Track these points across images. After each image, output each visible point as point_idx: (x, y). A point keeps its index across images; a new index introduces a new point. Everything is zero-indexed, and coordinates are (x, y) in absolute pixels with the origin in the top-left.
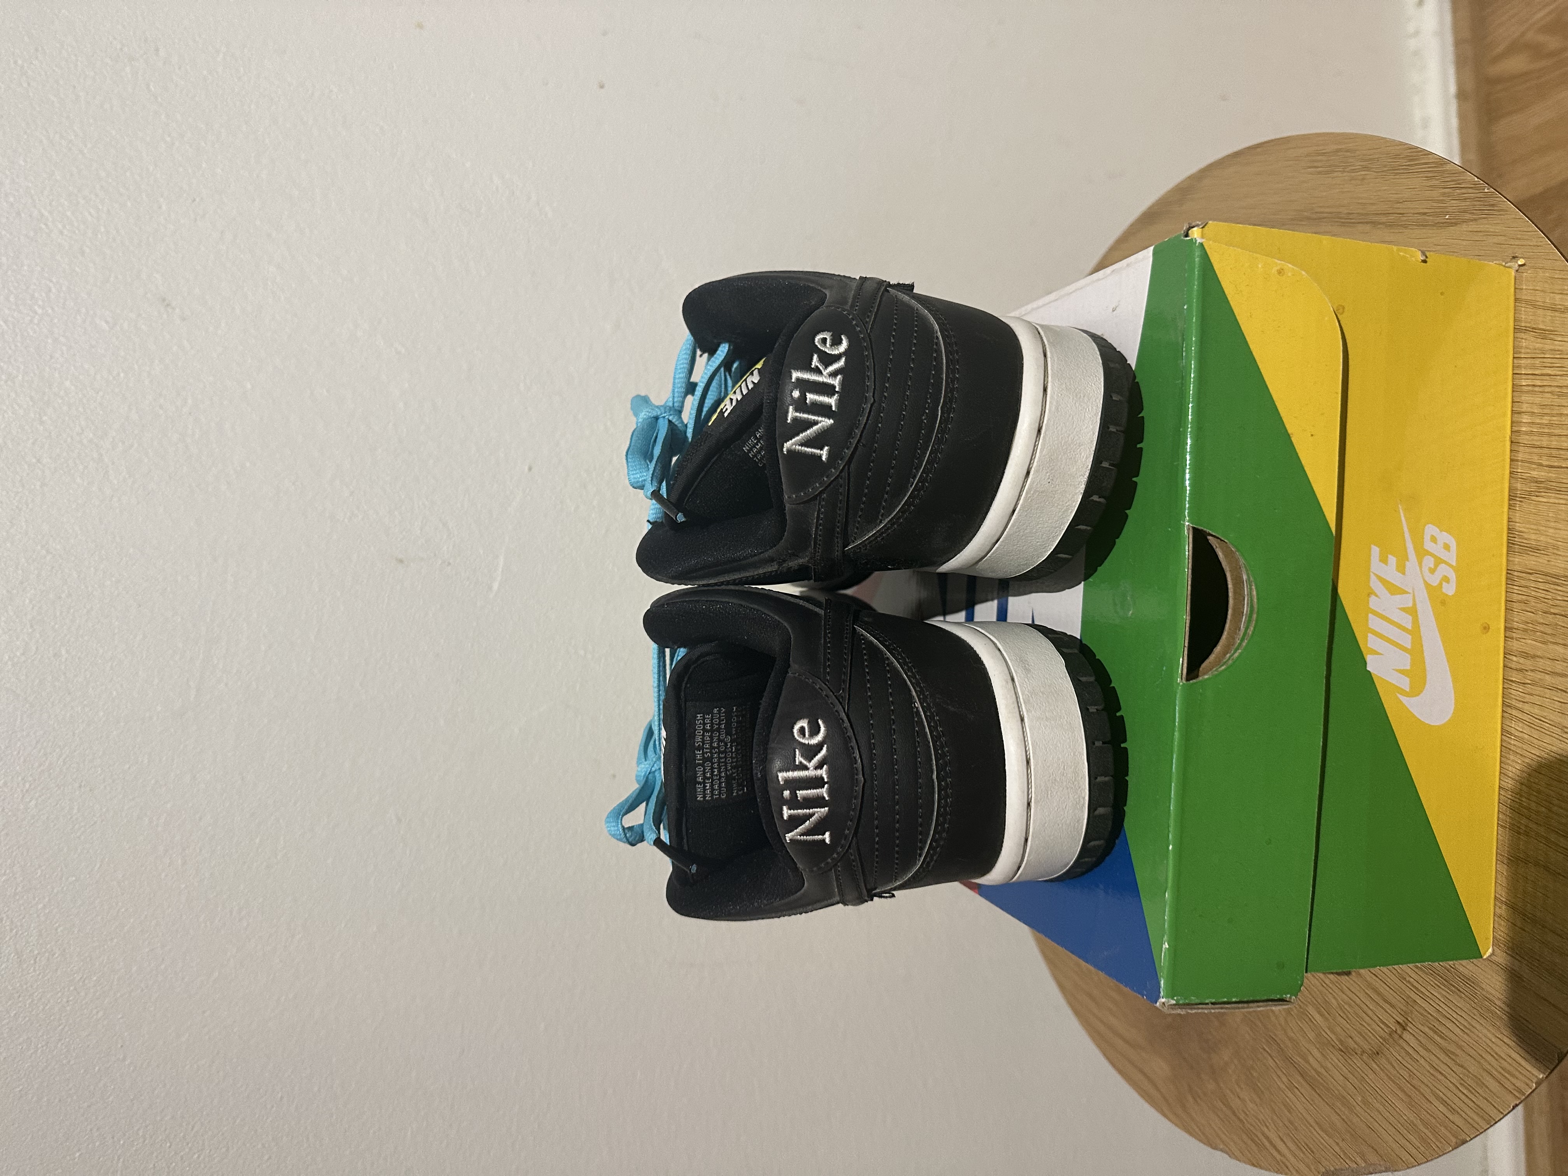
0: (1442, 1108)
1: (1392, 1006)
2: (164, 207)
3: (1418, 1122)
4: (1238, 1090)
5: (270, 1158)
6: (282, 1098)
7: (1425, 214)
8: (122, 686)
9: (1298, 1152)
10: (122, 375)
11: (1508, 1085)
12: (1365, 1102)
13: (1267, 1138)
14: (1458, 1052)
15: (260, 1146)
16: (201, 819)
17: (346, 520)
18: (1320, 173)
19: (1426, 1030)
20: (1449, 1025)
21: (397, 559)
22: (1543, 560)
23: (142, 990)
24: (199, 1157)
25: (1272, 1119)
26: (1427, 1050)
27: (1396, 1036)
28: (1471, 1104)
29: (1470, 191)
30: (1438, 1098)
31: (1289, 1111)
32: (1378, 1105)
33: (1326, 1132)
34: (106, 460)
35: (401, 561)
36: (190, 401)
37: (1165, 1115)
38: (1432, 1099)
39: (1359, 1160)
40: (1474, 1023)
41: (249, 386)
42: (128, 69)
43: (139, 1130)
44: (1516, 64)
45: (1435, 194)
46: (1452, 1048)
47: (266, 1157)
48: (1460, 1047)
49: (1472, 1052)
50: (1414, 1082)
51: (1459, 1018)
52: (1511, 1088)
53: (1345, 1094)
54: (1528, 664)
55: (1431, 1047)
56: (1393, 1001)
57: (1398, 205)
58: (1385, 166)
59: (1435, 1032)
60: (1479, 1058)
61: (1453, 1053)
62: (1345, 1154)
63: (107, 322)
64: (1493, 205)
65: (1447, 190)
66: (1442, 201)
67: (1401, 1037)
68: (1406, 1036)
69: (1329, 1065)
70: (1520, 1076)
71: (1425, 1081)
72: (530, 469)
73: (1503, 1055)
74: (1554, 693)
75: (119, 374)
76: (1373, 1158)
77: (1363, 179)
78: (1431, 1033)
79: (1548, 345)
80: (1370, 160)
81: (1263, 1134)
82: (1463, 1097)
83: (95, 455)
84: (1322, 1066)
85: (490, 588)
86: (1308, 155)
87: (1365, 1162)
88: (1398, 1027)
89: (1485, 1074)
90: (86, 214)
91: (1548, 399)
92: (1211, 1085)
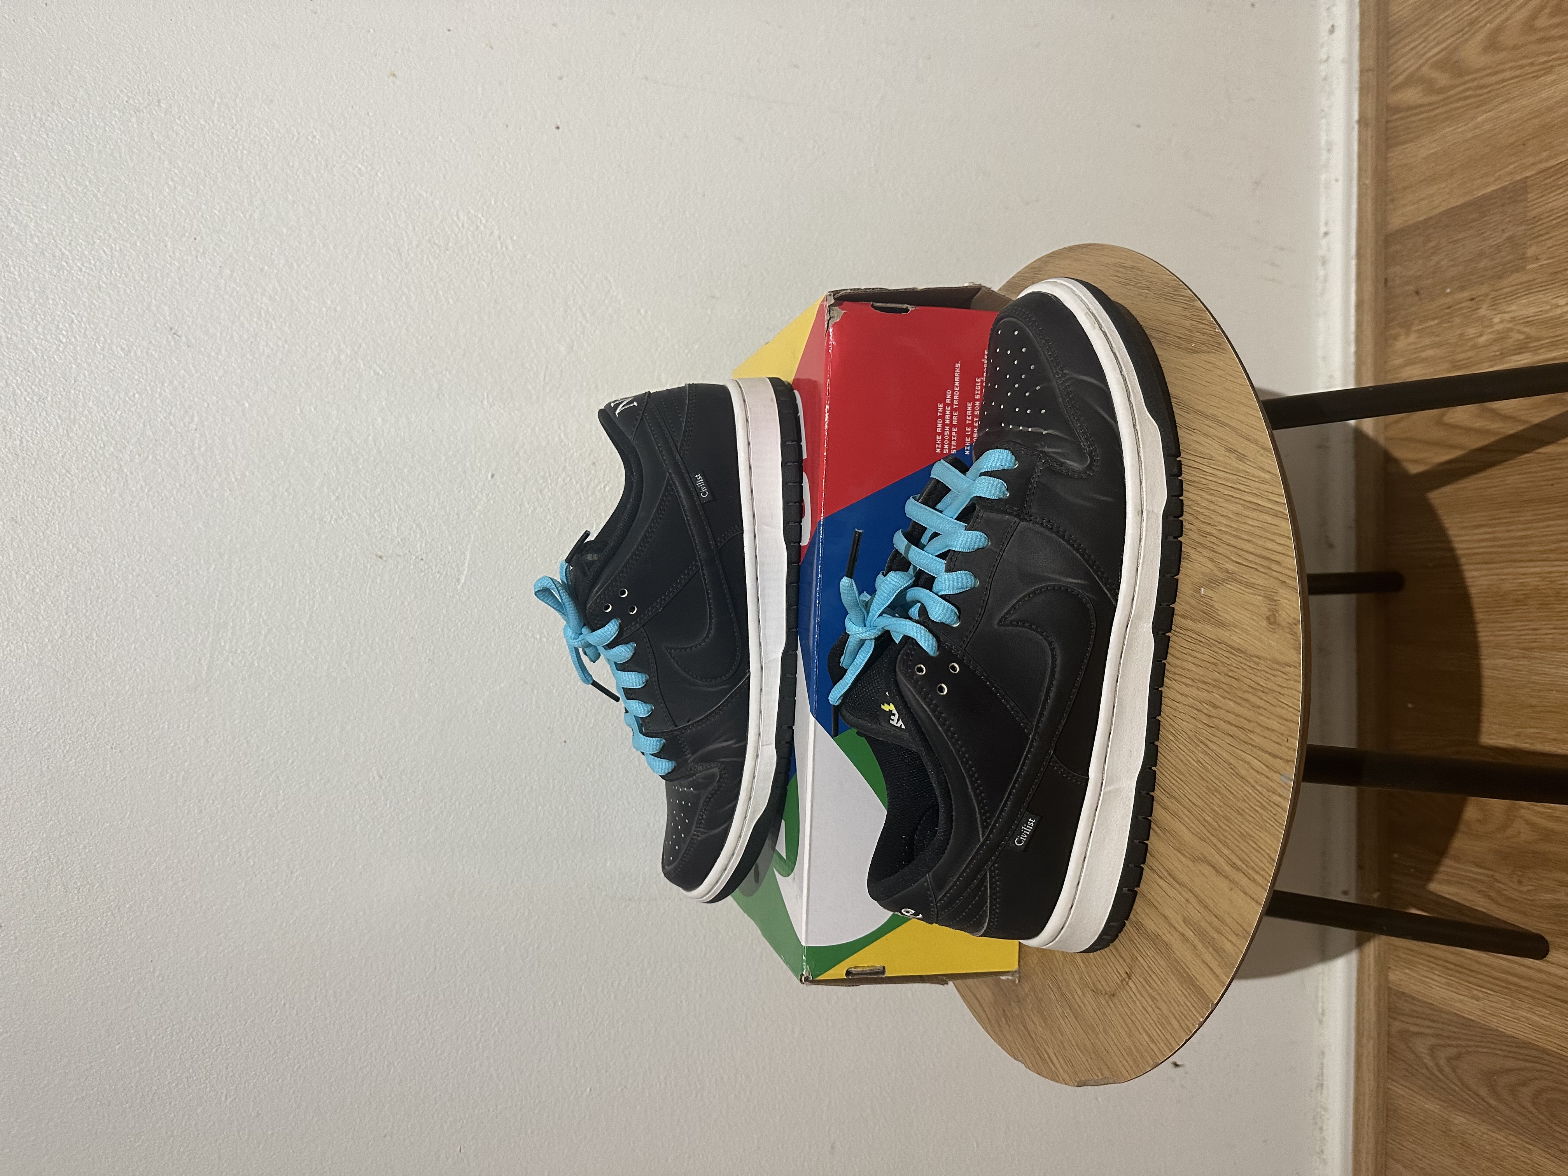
0: (1147, 1038)
1: (1124, 961)
2: (169, 244)
3: (1133, 1049)
4: (1032, 1016)
5: (275, 1052)
6: (285, 1004)
7: (1180, 338)
8: (144, 664)
9: (1065, 1066)
10: (137, 395)
11: (1183, 1025)
12: (1105, 1031)
13: (1048, 1054)
14: (1157, 997)
15: (267, 1042)
16: (213, 775)
17: (333, 522)
18: (1120, 282)
19: (1141, 980)
20: (1154, 977)
21: (376, 555)
22: (1227, 634)
23: (167, 916)
24: (217, 1050)
25: (1051, 1040)
26: (1141, 994)
27: (1124, 983)
28: (1162, 1036)
29: (1207, 327)
30: (1145, 1030)
31: (1061, 1034)
32: (1111, 1034)
33: (1082, 1052)
34: (125, 470)
35: (381, 557)
36: (196, 419)
37: (989, 1034)
38: (1142, 1031)
39: (1099, 1074)
40: (1167, 977)
41: (247, 405)
42: (134, 120)
43: (167, 1028)
44: (1411, 95)
45: (1188, 323)
46: (1154, 994)
47: (272, 1052)
48: (1159, 994)
49: (1165, 998)
50: (1133, 1018)
51: (1160, 973)
52: (1185, 1027)
53: (1093, 1023)
54: (1214, 712)
55: (1143, 993)
56: (1125, 957)
57: (1165, 326)
58: (1160, 290)
59: (1147, 983)
60: (1168, 1003)
61: (1155, 998)
62: (1091, 1069)
63: (123, 349)
64: (1219, 344)
65: (1195, 323)
66: (1190, 331)
67: (1127, 984)
68: (1130, 983)
69: (1086, 1002)
70: (1191, 1020)
71: (1139, 1018)
72: (493, 476)
73: (1182, 1003)
74: (1226, 736)
75: (134, 395)
76: (1107, 1073)
77: (1146, 297)
78: (1144, 983)
79: (1240, 466)
80: (1151, 282)
81: (1045, 1051)
82: (1159, 1032)
83: (116, 466)
84: (1082, 1002)
85: (458, 580)
86: (1115, 265)
87: (1102, 1074)
88: (1126, 975)
89: (1171, 1015)
90: (102, 252)
91: (1239, 508)
92: (1017, 1011)
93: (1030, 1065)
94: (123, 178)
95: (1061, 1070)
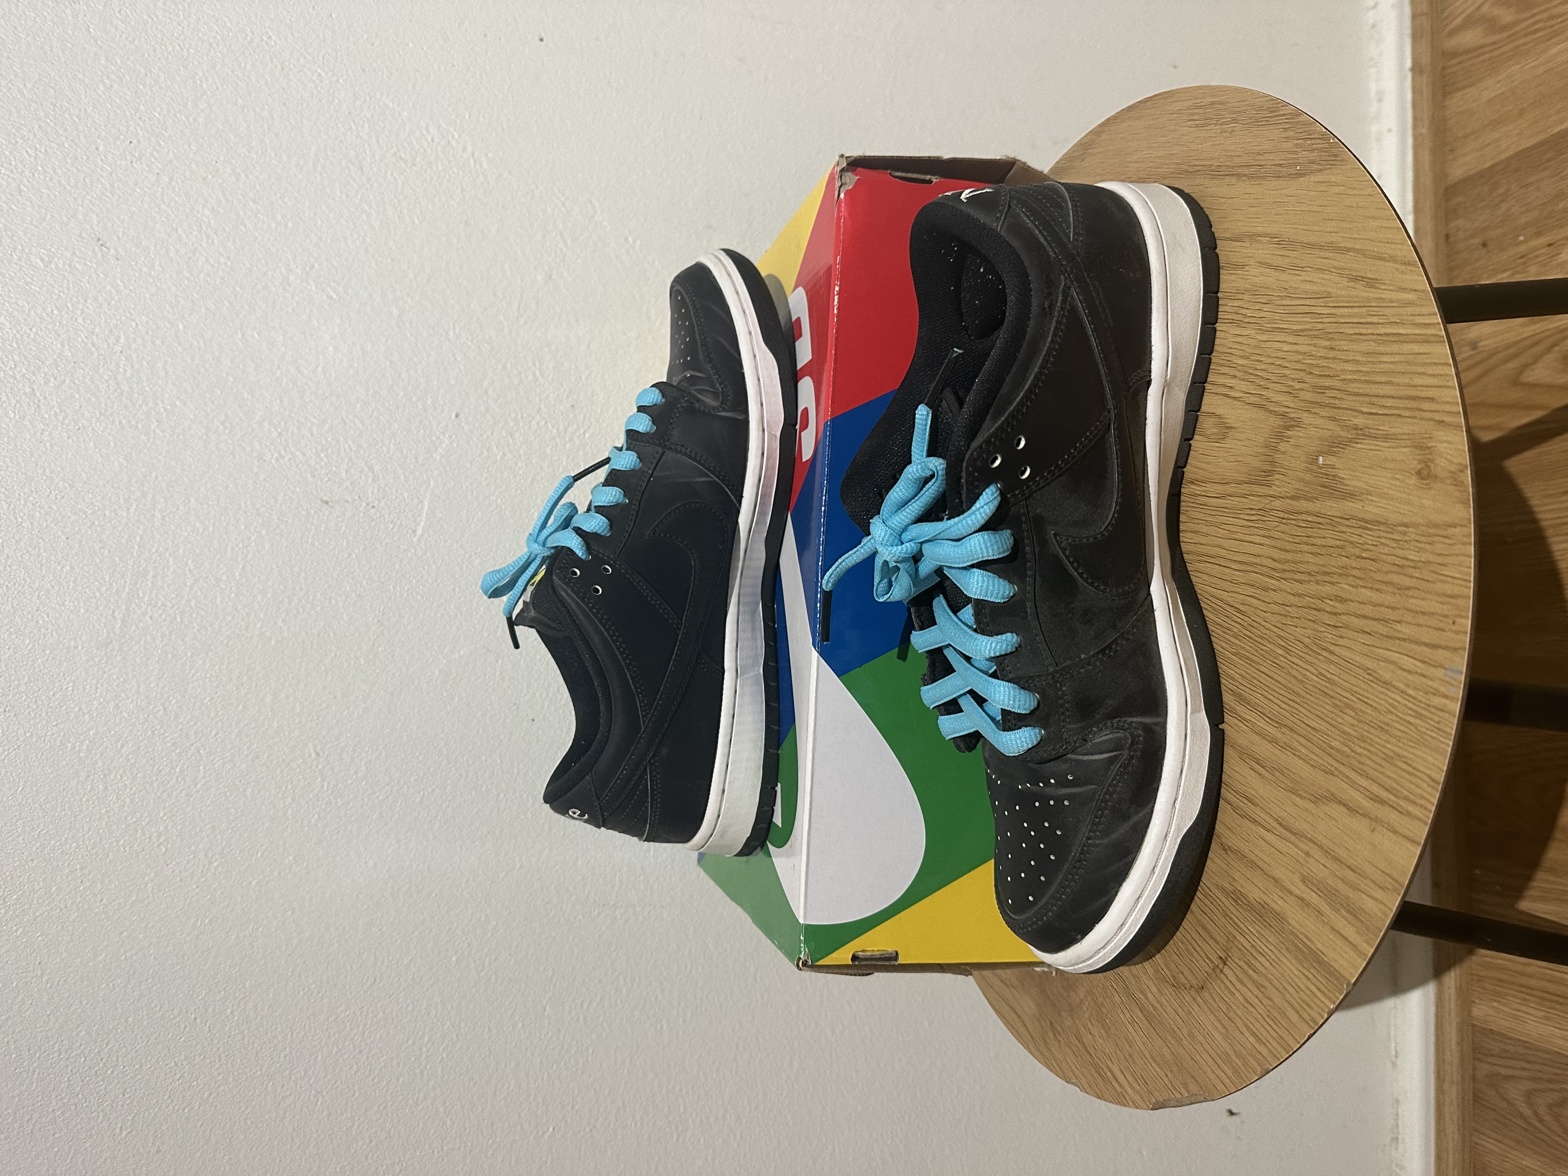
0: (1252, 1039)
1: (1217, 942)
2: (101, 148)
3: (1231, 1053)
4: (1090, 1026)
5: (182, 1076)
6: (195, 1018)
7: (1280, 165)
8: (48, 615)
9: (1135, 1085)
10: (55, 312)
11: (1305, 1016)
12: (1191, 1035)
13: (1111, 1072)
14: (1266, 984)
15: (173, 1064)
16: (122, 746)
17: (273, 461)
18: (1197, 126)
19: (1241, 963)
20: (1262, 959)
21: (322, 501)
22: (1358, 506)
23: (61, 910)
24: (112, 1072)
25: (1116, 1054)
26: (1242, 983)
27: (1218, 971)
28: (1274, 1034)
29: (1318, 141)
30: (1248, 1028)
31: (1130, 1046)
32: (1201, 1038)
33: (1159, 1065)
34: (38, 394)
35: (327, 503)
36: (122, 340)
37: (1031, 1053)
38: (1244, 1030)
39: (1183, 1091)
40: (1280, 956)
41: (181, 327)
42: (68, 12)
43: (54, 1044)
45: (1290, 145)
46: (1260, 980)
47: (178, 1076)
48: (1269, 980)
49: (1278, 985)
50: (1231, 1015)
51: (1270, 953)
52: (1307, 1018)
53: (1174, 1027)
54: (1340, 607)
55: (1245, 980)
56: (1218, 938)
57: (1260, 157)
58: (1250, 118)
59: (1249, 966)
60: (1281, 988)
61: (1263, 987)
62: (1173, 1086)
63: (42, 260)
64: (1336, 156)
65: (1300, 141)
66: (1295, 152)
67: (1222, 971)
68: (1226, 970)
69: (1164, 1001)
70: (1316, 1008)
71: (1240, 1014)
72: (457, 416)
73: (1302, 986)
74: (1360, 635)
75: (52, 311)
76: (1193, 1088)
77: (1232, 131)
78: (1246, 967)
79: (1372, 294)
80: (1238, 112)
81: (1108, 1067)
82: (1269, 1028)
83: (28, 390)
84: (1158, 1002)
85: (414, 532)
86: (1189, 108)
87: (1188, 1091)
88: (1220, 961)
89: (1286, 1005)
90: (24, 153)
91: (1372, 346)
92: (1069, 1023)
93: (1086, 1086)
94: (53, 74)
95: (1129, 1090)
